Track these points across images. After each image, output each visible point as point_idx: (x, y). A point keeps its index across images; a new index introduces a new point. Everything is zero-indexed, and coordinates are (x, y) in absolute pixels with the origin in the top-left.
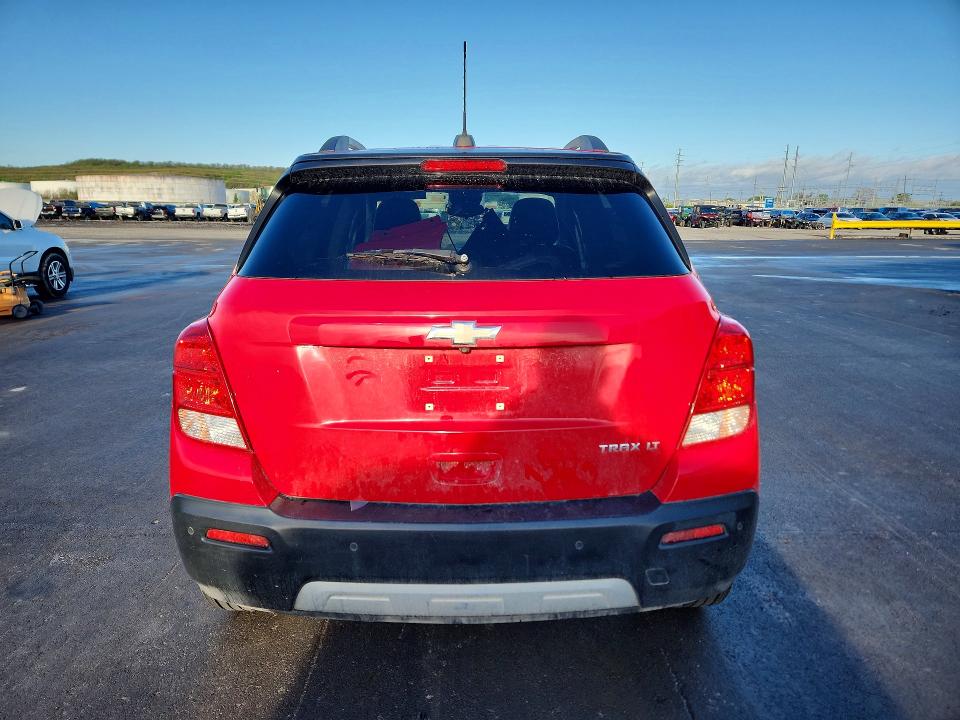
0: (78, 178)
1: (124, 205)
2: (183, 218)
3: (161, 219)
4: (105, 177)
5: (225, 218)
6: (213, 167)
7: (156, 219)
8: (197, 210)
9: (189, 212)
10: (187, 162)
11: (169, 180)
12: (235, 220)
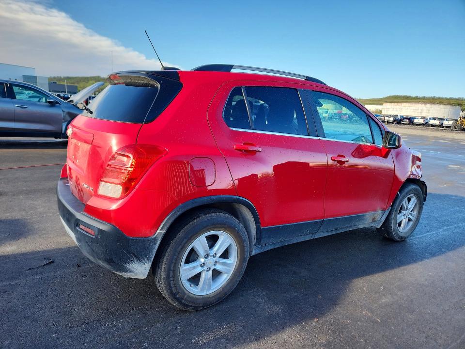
0: (384, 104)
1: (390, 116)
2: (418, 125)
3: (406, 124)
4: (396, 104)
5: (441, 126)
6: (459, 99)
7: (403, 124)
8: (426, 121)
9: (421, 121)
10: (444, 97)
11: (428, 106)
12: (447, 127)
